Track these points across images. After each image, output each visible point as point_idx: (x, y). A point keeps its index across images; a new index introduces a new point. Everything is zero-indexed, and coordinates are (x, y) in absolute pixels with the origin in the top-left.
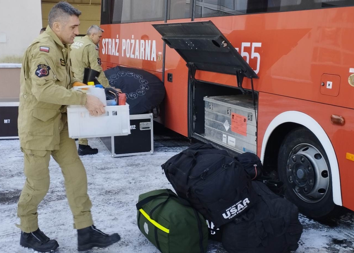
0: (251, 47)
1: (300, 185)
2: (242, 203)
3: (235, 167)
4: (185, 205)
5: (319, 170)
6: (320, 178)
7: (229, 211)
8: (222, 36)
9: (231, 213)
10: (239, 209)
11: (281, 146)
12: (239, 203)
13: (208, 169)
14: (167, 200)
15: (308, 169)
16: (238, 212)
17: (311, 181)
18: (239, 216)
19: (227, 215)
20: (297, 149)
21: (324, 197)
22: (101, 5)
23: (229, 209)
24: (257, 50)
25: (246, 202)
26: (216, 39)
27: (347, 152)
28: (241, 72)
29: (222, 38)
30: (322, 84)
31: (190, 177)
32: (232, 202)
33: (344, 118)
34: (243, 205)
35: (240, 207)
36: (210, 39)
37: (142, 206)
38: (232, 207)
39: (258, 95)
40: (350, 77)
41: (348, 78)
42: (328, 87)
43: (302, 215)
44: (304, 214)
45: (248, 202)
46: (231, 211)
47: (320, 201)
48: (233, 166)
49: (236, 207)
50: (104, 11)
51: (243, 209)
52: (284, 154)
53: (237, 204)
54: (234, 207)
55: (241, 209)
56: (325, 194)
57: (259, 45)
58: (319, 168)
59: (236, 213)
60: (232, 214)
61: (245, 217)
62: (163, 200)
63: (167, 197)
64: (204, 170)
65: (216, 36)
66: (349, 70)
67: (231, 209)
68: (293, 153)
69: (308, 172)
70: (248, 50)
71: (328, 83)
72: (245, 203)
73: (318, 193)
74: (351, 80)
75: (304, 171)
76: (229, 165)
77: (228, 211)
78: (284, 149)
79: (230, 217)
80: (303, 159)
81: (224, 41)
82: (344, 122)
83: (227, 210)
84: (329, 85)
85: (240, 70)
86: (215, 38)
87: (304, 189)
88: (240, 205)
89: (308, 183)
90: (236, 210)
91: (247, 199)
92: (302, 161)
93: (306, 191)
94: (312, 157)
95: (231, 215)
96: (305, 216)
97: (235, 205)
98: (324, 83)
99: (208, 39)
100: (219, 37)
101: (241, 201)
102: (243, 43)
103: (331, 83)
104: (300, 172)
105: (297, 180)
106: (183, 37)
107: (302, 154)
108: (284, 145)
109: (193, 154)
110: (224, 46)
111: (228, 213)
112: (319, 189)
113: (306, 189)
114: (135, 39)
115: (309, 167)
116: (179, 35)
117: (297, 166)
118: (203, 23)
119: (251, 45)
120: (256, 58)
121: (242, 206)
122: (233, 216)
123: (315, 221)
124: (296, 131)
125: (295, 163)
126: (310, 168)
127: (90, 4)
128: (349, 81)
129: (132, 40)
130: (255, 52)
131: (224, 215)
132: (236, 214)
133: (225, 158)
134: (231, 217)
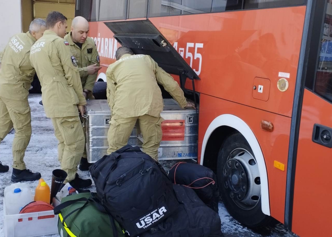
0: (194, 48)
1: (236, 191)
2: (158, 212)
3: (152, 173)
4: (102, 212)
5: (252, 176)
6: (253, 184)
7: (144, 220)
8: (161, 35)
9: (145, 222)
10: (154, 218)
11: (220, 149)
12: (154, 212)
13: (125, 175)
14: (84, 205)
15: (242, 175)
16: (154, 222)
17: (244, 187)
18: (155, 225)
19: (141, 224)
20: (234, 153)
21: (257, 205)
22: (75, 4)
23: (143, 218)
24: (200, 50)
25: (163, 211)
26: (156, 37)
27: (275, 160)
28: (183, 73)
29: (162, 37)
30: (254, 88)
31: (107, 182)
32: (146, 211)
33: (272, 125)
34: (159, 214)
35: (156, 216)
36: (151, 38)
37: (61, 210)
38: (147, 216)
39: (199, 96)
40: (279, 82)
41: (277, 82)
42: (259, 91)
43: (236, 222)
44: (239, 221)
45: (165, 211)
46: (146, 220)
47: (254, 208)
48: (150, 172)
49: (152, 216)
50: (77, 9)
51: (159, 218)
52: (223, 157)
53: (152, 213)
54: (149, 216)
55: (157, 218)
56: (258, 202)
57: (201, 45)
58: (252, 174)
59: (151, 222)
60: (147, 223)
61: (161, 227)
62: (81, 205)
63: (85, 202)
64: (121, 176)
65: (156, 35)
66: (278, 74)
67: (145, 218)
68: (230, 158)
69: (242, 178)
70: (192, 50)
71: (260, 86)
72: (161, 212)
73: (252, 200)
74: (280, 84)
75: (239, 177)
76: (147, 171)
77: (142, 220)
78: (222, 153)
79: (144, 226)
80: (237, 164)
81: (163, 41)
82: (273, 128)
83: (140, 220)
84: (261, 89)
85: (182, 71)
86: (154, 37)
87: (238, 195)
88: (155, 214)
89: (241, 189)
90: (151, 220)
91: (163, 208)
92: (236, 166)
93: (239, 198)
94: (246, 163)
95: (146, 225)
96: (240, 224)
97: (150, 214)
98: (255, 87)
99: (149, 38)
100: (158, 36)
101: (156, 210)
102: (188, 44)
103: (262, 87)
104: (235, 178)
105: (233, 185)
106: (130, 36)
107: (236, 159)
108: (223, 149)
109: (115, 157)
110: (163, 46)
111: (142, 222)
112: (252, 196)
113: (240, 196)
114: (101, 37)
115: (243, 172)
116: (127, 34)
117: (233, 171)
118: (143, 22)
119: (195, 45)
120: (198, 59)
121: (158, 216)
122: (148, 225)
123: (248, 228)
124: (233, 135)
125: (230, 168)
126: (243, 174)
127: (59, 3)
128: (278, 86)
129: (98, 38)
130: (198, 52)
131: (138, 224)
132: (151, 224)
133: (144, 162)
134: (146, 227)
